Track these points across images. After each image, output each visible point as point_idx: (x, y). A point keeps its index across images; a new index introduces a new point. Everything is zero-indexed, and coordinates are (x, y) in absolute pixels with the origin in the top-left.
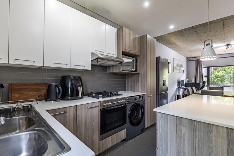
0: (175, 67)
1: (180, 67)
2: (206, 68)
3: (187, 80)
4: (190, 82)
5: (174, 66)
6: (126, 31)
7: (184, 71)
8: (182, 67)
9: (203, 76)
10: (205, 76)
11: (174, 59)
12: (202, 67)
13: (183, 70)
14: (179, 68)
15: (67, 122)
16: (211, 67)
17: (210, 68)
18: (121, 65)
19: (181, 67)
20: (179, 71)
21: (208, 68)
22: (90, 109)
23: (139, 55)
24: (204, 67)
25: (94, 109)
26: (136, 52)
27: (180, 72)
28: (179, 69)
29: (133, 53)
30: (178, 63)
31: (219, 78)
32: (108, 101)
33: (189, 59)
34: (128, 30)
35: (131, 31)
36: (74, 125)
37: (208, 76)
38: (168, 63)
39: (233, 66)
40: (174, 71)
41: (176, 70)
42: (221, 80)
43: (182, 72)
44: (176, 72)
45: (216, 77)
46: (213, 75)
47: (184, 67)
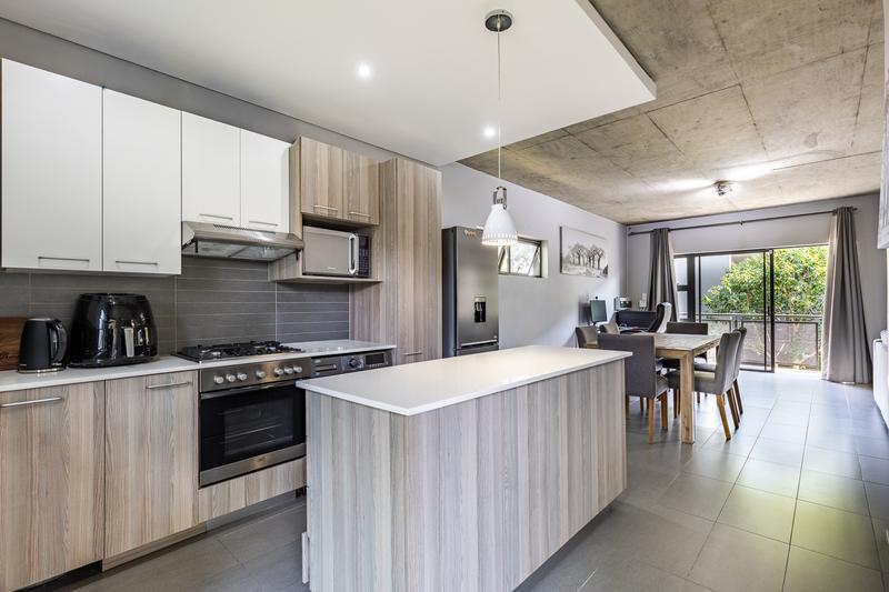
0: (564, 256)
1: (591, 258)
2: (685, 260)
3: (623, 299)
4: (634, 309)
5: (561, 254)
6: (316, 149)
7: (606, 269)
8: (597, 257)
9: (675, 288)
10: (681, 288)
11: (561, 228)
12: (672, 254)
13: (603, 267)
14: (586, 260)
15: (68, 427)
16: (700, 255)
17: (697, 259)
18: (297, 258)
19: (594, 255)
20: (585, 270)
21: (691, 257)
22: (156, 393)
23: (375, 221)
24: (675, 257)
25: (174, 391)
26: (363, 214)
27: (588, 274)
28: (585, 265)
29: (346, 218)
30: (580, 244)
31: (745, 291)
32: (234, 370)
33: (629, 229)
34: (323, 148)
35: (340, 150)
36: (95, 436)
37: (690, 288)
38: (539, 244)
39: (764, 251)
40: (564, 272)
41: (569, 266)
42: (752, 301)
43: (598, 273)
44: (571, 273)
45: (737, 288)
46: (726, 282)
47: (607, 256)
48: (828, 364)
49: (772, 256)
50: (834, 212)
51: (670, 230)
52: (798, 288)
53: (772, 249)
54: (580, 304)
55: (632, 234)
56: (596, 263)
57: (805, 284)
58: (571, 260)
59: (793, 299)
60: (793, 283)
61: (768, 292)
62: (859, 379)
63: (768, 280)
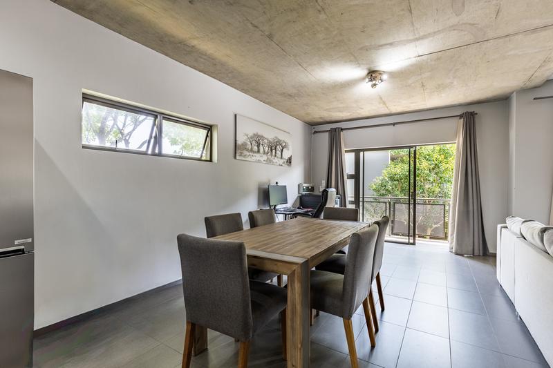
0: (239, 143)
1: (272, 148)
2: (353, 154)
4: (316, 193)
7: (290, 159)
8: (279, 148)
9: (345, 177)
10: (350, 177)
11: (236, 115)
12: (344, 149)
13: (286, 157)
14: (267, 149)
16: (364, 150)
17: (362, 153)
19: (275, 147)
21: (357, 152)
24: (346, 151)
27: (269, 161)
28: (266, 153)
30: (260, 133)
31: (398, 180)
33: (313, 127)
37: (356, 177)
38: (209, 128)
39: (410, 147)
40: (238, 157)
41: (245, 153)
42: (402, 187)
43: (281, 161)
44: (249, 159)
45: (392, 179)
46: (385, 174)
47: (290, 147)
48: (455, 240)
49: (415, 151)
50: (461, 116)
51: (342, 129)
52: (431, 179)
53: (415, 146)
54: (259, 189)
55: (315, 132)
56: (279, 153)
57: (435, 176)
58: (249, 147)
59: (427, 186)
60: (428, 175)
61: (412, 181)
62: (476, 252)
63: (412, 173)
